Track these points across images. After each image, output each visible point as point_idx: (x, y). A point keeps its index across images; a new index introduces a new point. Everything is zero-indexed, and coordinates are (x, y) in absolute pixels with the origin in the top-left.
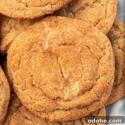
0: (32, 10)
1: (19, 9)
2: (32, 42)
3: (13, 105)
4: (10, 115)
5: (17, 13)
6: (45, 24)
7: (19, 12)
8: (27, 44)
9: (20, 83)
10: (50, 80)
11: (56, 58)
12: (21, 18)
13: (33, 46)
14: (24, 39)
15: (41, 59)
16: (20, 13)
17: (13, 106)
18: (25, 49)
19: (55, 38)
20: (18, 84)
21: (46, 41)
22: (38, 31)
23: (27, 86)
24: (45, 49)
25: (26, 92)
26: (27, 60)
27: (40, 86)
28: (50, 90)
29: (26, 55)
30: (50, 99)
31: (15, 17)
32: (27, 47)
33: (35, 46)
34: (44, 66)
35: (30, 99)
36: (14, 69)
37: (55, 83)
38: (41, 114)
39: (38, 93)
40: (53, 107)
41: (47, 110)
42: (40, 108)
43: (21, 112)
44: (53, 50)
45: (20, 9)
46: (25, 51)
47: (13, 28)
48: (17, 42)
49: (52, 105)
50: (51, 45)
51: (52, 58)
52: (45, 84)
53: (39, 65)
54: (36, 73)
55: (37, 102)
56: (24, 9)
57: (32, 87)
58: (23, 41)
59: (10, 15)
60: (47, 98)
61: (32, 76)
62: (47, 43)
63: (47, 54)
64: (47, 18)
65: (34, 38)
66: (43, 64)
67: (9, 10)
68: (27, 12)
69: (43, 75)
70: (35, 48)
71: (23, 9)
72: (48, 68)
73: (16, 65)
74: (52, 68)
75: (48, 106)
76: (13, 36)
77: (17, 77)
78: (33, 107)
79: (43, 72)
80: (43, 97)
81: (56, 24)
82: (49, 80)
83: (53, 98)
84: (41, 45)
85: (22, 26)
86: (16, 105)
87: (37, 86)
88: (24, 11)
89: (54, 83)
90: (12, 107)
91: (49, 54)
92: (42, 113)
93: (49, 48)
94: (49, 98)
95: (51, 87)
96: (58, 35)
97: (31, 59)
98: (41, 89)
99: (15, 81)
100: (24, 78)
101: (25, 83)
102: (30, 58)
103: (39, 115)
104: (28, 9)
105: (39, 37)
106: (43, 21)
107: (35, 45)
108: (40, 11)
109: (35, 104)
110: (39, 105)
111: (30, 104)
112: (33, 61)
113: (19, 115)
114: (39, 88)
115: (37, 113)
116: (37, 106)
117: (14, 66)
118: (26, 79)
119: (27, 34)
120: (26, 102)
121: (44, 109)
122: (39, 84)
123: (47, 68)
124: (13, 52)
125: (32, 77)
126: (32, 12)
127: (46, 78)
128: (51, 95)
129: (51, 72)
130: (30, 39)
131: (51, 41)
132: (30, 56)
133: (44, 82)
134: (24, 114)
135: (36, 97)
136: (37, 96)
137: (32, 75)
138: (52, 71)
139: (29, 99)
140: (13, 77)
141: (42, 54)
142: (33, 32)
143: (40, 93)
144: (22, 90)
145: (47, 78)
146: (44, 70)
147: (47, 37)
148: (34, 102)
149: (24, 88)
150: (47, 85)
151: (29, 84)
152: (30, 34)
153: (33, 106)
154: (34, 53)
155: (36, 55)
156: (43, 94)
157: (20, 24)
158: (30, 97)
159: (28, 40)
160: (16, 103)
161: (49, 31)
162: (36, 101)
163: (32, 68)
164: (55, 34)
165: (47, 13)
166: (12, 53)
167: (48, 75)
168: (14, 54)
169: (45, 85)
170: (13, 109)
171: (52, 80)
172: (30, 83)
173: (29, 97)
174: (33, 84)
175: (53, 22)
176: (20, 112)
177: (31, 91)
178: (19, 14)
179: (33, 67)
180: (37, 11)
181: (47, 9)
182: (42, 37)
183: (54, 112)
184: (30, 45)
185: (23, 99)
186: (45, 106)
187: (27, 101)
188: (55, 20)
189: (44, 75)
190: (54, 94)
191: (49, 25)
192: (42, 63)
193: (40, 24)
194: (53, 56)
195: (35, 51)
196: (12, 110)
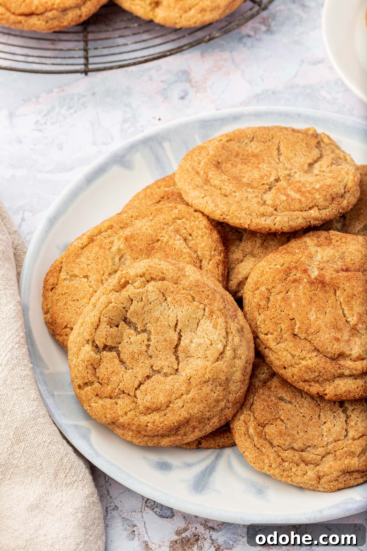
0: (286, 215)
1: (263, 215)
2: (288, 267)
3: (257, 377)
4: (252, 393)
5: (260, 221)
6: (308, 241)
7: (263, 219)
8: (280, 270)
9: (271, 331)
10: (325, 324)
11: (334, 292)
12: (267, 230)
13: (290, 273)
14: (275, 263)
15: (307, 292)
16: (265, 221)
17: (258, 379)
18: (277, 277)
19: (328, 261)
20: (266, 334)
21: (314, 266)
22: (297, 251)
23: (285, 336)
24: (313, 276)
25: (282, 345)
26: (282, 295)
27: (308, 335)
28: (327, 341)
29: (279, 287)
30: (327, 357)
31: (257, 227)
32: (280, 274)
33: (294, 274)
34: (313, 304)
35: (291, 358)
36: (260, 310)
37: (334, 330)
38: (310, 386)
39: (304, 347)
40: (333, 371)
41: (321, 377)
42: (310, 373)
43: (272, 389)
44: (327, 278)
45: (265, 214)
46: (278, 282)
47: (248, 256)
48: (261, 269)
49: (331, 367)
50: (323, 272)
51: (326, 292)
52: (316, 331)
53: (303, 302)
54: (300, 314)
55: (304, 363)
56: (272, 214)
57: (294, 337)
58: (272, 266)
59: (249, 225)
60: (321, 355)
61: (291, 320)
62: (315, 268)
63: (316, 284)
64: (311, 233)
65: (292, 262)
66: (311, 301)
67: (246, 215)
68: (278, 218)
69: (312, 318)
70: (295, 277)
71: (270, 215)
72: (321, 306)
73: (263, 303)
74: (327, 307)
75: (324, 368)
76: (250, 266)
77: (266, 322)
78: (296, 372)
79: (313, 312)
80: (315, 354)
81: (328, 241)
82: (323, 324)
83: (333, 356)
84: (305, 271)
85: (265, 250)
86: (263, 376)
87: (303, 336)
88: (273, 217)
89: (332, 330)
90: (255, 380)
91: (320, 285)
92: (313, 384)
93: (319, 275)
94: (325, 356)
95: (327, 336)
96: (334, 257)
97: (289, 293)
98: (310, 342)
99: (262, 329)
100: (278, 322)
101: (281, 332)
102: (287, 292)
103: (307, 388)
104: (280, 214)
105: (301, 259)
106: (305, 237)
107: (294, 272)
108: (301, 218)
109: (300, 366)
110: (307, 368)
111: (290, 367)
112: (293, 296)
113: (269, 393)
114: (306, 339)
115: (304, 384)
116: (303, 369)
117: (260, 305)
118: (282, 325)
119: (278, 256)
120: (284, 364)
121: (317, 374)
122: (306, 333)
123: (318, 306)
124: (256, 284)
125: (294, 321)
126: (286, 219)
127: (318, 323)
128: (329, 350)
129: (326, 313)
130: (285, 262)
131: (321, 265)
132: (287, 289)
133: (314, 328)
134: (277, 391)
135: (301, 353)
136: (304, 352)
137: (294, 319)
138: (328, 311)
139: (289, 357)
140: (258, 323)
141: (307, 285)
142: (288, 252)
143: (309, 347)
144: (276, 343)
145: (320, 321)
146: (314, 309)
147: (314, 259)
148: (298, 362)
149: (279, 340)
150: (321, 333)
151: (288, 333)
152: (283, 256)
153: (297, 369)
154: (294, 283)
155: (296, 288)
156: (313, 348)
157: (262, 248)
158: (291, 355)
159: (282, 264)
160: (263, 374)
161: (317, 252)
162: (301, 361)
163: (291, 307)
164: (329, 255)
165: (313, 223)
166: (254, 286)
167: (322, 317)
168: (257, 287)
169: (316, 333)
170: (257, 383)
171: (329, 325)
172: (291, 331)
173: (289, 355)
174: (295, 333)
175: (322, 238)
176: (269, 388)
177: (291, 344)
178: (263, 223)
179: (294, 305)
180: (296, 217)
181: (313, 215)
182: (306, 260)
183: (334, 381)
184: (286, 271)
185: (278, 359)
186: (318, 368)
187: (286, 360)
188: (326, 235)
189: (314, 316)
190: (334, 347)
191: (316, 241)
192: (309, 299)
193: (299, 241)
194: (327, 288)
195: (295, 281)
196: (256, 385)
